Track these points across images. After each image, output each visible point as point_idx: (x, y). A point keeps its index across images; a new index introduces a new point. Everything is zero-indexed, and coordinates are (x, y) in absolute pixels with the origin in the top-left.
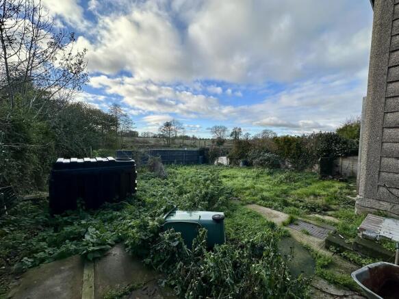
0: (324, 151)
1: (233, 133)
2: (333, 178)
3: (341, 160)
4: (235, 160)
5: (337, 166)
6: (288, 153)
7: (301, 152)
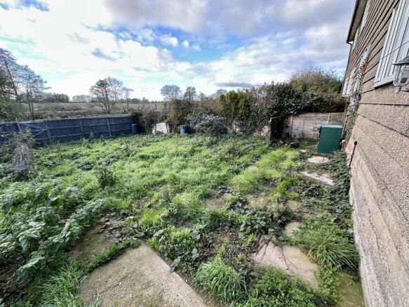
0: (275, 109)
1: (186, 93)
2: (284, 143)
3: (291, 118)
4: (175, 126)
5: (287, 127)
6: (235, 114)
7: (250, 112)
